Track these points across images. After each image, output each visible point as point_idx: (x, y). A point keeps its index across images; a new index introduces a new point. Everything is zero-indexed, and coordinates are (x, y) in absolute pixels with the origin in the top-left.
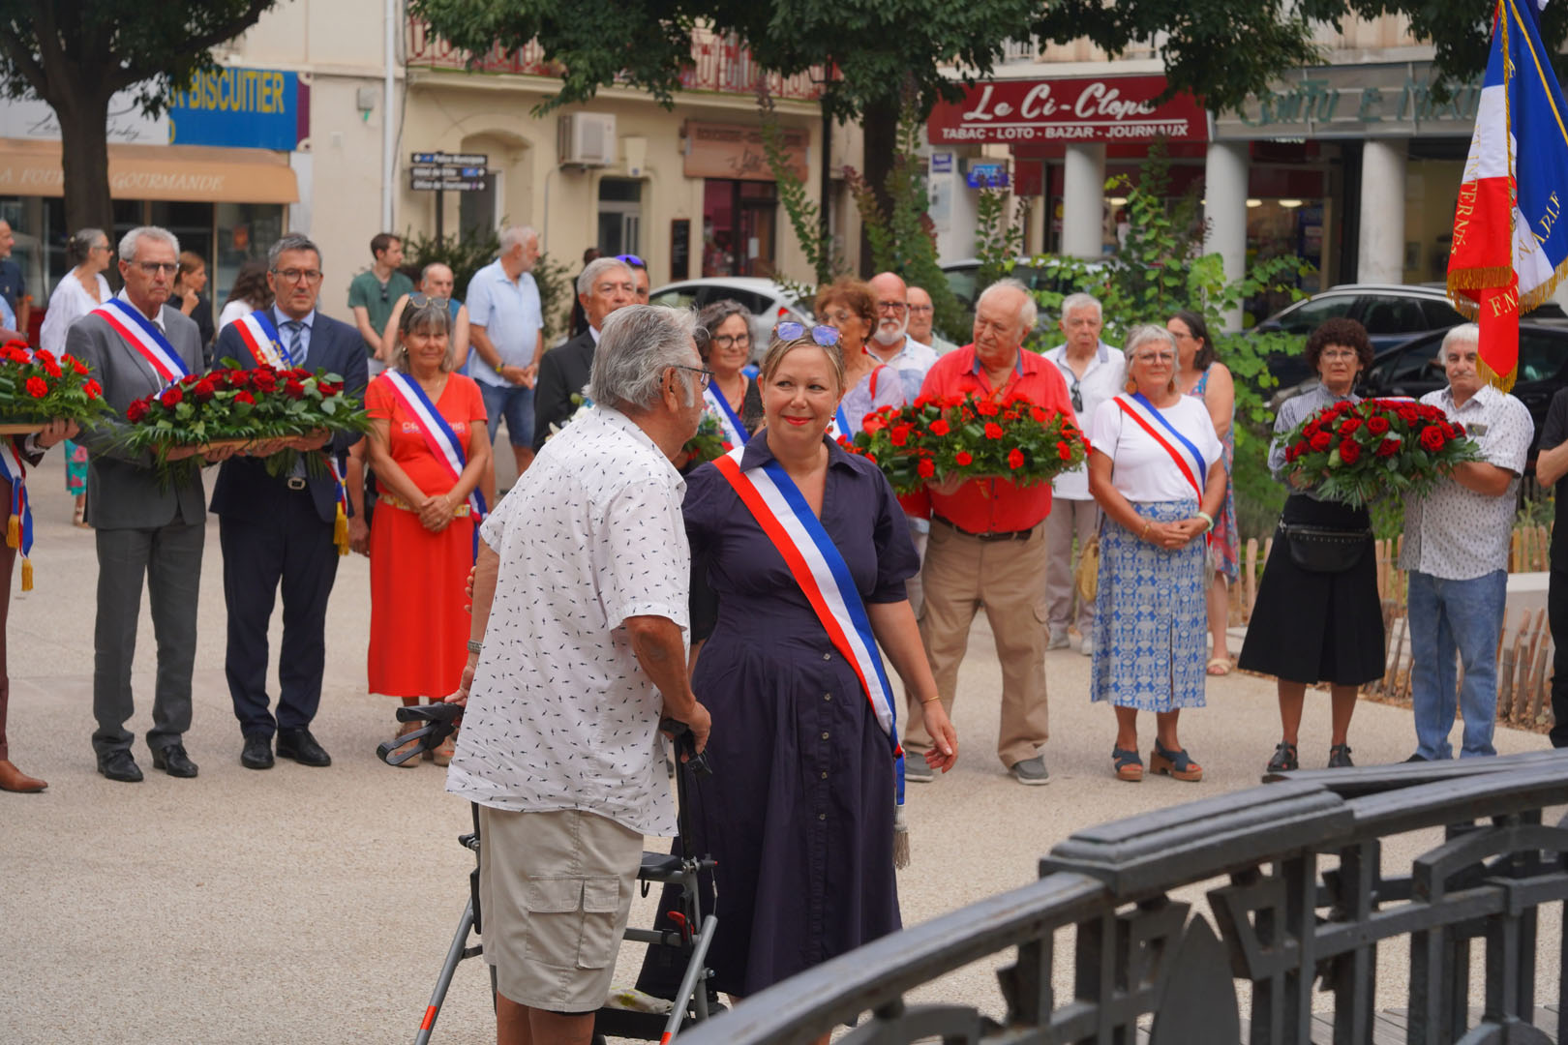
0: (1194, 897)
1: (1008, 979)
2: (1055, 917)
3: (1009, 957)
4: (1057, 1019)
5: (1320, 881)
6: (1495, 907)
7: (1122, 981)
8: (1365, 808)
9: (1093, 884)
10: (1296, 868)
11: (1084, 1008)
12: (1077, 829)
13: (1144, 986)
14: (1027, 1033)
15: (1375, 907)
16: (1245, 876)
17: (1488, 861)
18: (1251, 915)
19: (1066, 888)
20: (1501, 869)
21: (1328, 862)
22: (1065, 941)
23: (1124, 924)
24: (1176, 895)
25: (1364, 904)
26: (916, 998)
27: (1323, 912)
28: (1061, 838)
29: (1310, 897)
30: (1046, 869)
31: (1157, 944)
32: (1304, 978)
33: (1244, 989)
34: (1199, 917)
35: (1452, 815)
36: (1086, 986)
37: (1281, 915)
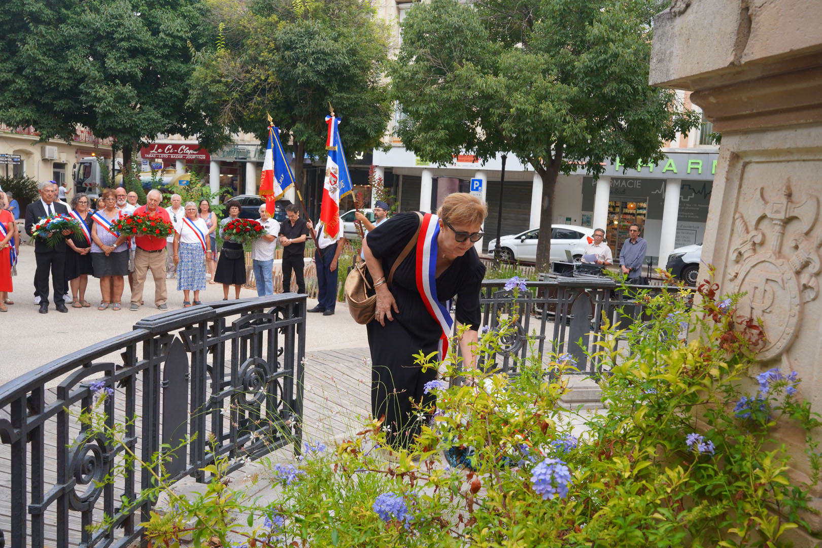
0: (176, 333)
1: (124, 355)
2: (138, 339)
3: (124, 350)
4: (137, 364)
5: (208, 328)
6: (252, 332)
7: (156, 354)
8: (219, 311)
9: (147, 331)
10: (203, 325)
11: (145, 361)
12: (143, 318)
13: (162, 355)
14: (129, 368)
15: (223, 333)
16: (189, 327)
17: (251, 322)
18: (191, 337)
19: (140, 332)
20: (254, 323)
21: (210, 324)
22: (140, 346)
23: (156, 340)
24: (169, 333)
25: (219, 333)
26: (95, 362)
27: (210, 336)
28: (139, 321)
29: (206, 332)
30: (135, 328)
31: (165, 345)
32: (204, 351)
33: (189, 355)
34: (177, 338)
35: (242, 311)
36: (146, 356)
37: (198, 336)
